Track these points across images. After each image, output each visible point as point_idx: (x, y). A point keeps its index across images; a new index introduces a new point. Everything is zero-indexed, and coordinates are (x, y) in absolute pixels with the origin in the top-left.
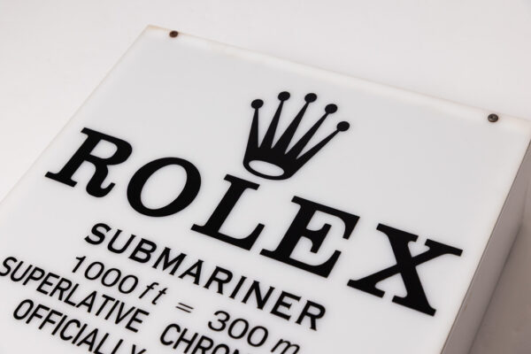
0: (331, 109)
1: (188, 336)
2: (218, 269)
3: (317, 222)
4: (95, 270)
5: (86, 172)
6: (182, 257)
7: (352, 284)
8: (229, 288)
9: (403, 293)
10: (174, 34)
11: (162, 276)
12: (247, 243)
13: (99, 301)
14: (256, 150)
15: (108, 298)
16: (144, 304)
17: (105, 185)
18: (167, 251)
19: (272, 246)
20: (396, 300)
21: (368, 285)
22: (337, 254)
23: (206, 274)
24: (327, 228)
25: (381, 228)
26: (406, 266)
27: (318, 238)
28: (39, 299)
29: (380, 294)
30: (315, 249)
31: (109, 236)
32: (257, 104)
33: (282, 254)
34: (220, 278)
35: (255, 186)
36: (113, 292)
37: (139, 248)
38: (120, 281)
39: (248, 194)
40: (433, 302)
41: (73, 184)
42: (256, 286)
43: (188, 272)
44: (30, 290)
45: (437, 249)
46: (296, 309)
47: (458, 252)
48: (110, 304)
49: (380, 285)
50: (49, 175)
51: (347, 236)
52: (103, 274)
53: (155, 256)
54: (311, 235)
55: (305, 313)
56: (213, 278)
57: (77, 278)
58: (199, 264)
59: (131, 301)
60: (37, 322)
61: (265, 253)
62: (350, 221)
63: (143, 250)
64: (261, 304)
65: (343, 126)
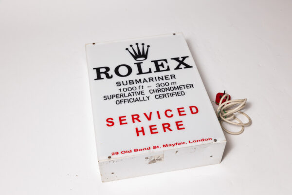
0: (143, 44)
1: (155, 90)
2: (149, 78)
3: (159, 63)
4: (125, 90)
5: (103, 76)
6: (140, 80)
7: (175, 69)
8: (154, 80)
9: (185, 67)
10: (94, 44)
11: (139, 84)
12: (150, 72)
13: (132, 94)
14: (136, 57)
15: (133, 93)
16: (141, 89)
17: (110, 76)
18: (136, 80)
19: (156, 70)
20: (185, 68)
21: (178, 68)
22: (168, 66)
23: (148, 80)
24: (162, 63)
25: (172, 59)
26: (181, 62)
27: (162, 65)
28: (119, 99)
29: (181, 68)
30: (163, 67)
31: (121, 83)
32: (127, 49)
33: (158, 70)
34: (151, 79)
35: (142, 63)
36: (133, 91)
37: (130, 82)
38: (132, 89)
39: (141, 64)
40: (191, 65)
41: (103, 79)
42: (159, 77)
43: (144, 81)
44: (115, 99)
45: (184, 58)
46: (170, 77)
47: (188, 57)
48: (135, 93)
49: (180, 67)
50: (95, 80)
51: (167, 63)
52: (127, 89)
53: (135, 82)
54: (160, 65)
55: (171, 77)
56: (150, 80)
57: (123, 92)
58: (145, 79)
59: (138, 90)
60: (123, 103)
61: (155, 72)
62: (166, 60)
63: (131, 82)
64: (163, 79)
65: (148, 46)
